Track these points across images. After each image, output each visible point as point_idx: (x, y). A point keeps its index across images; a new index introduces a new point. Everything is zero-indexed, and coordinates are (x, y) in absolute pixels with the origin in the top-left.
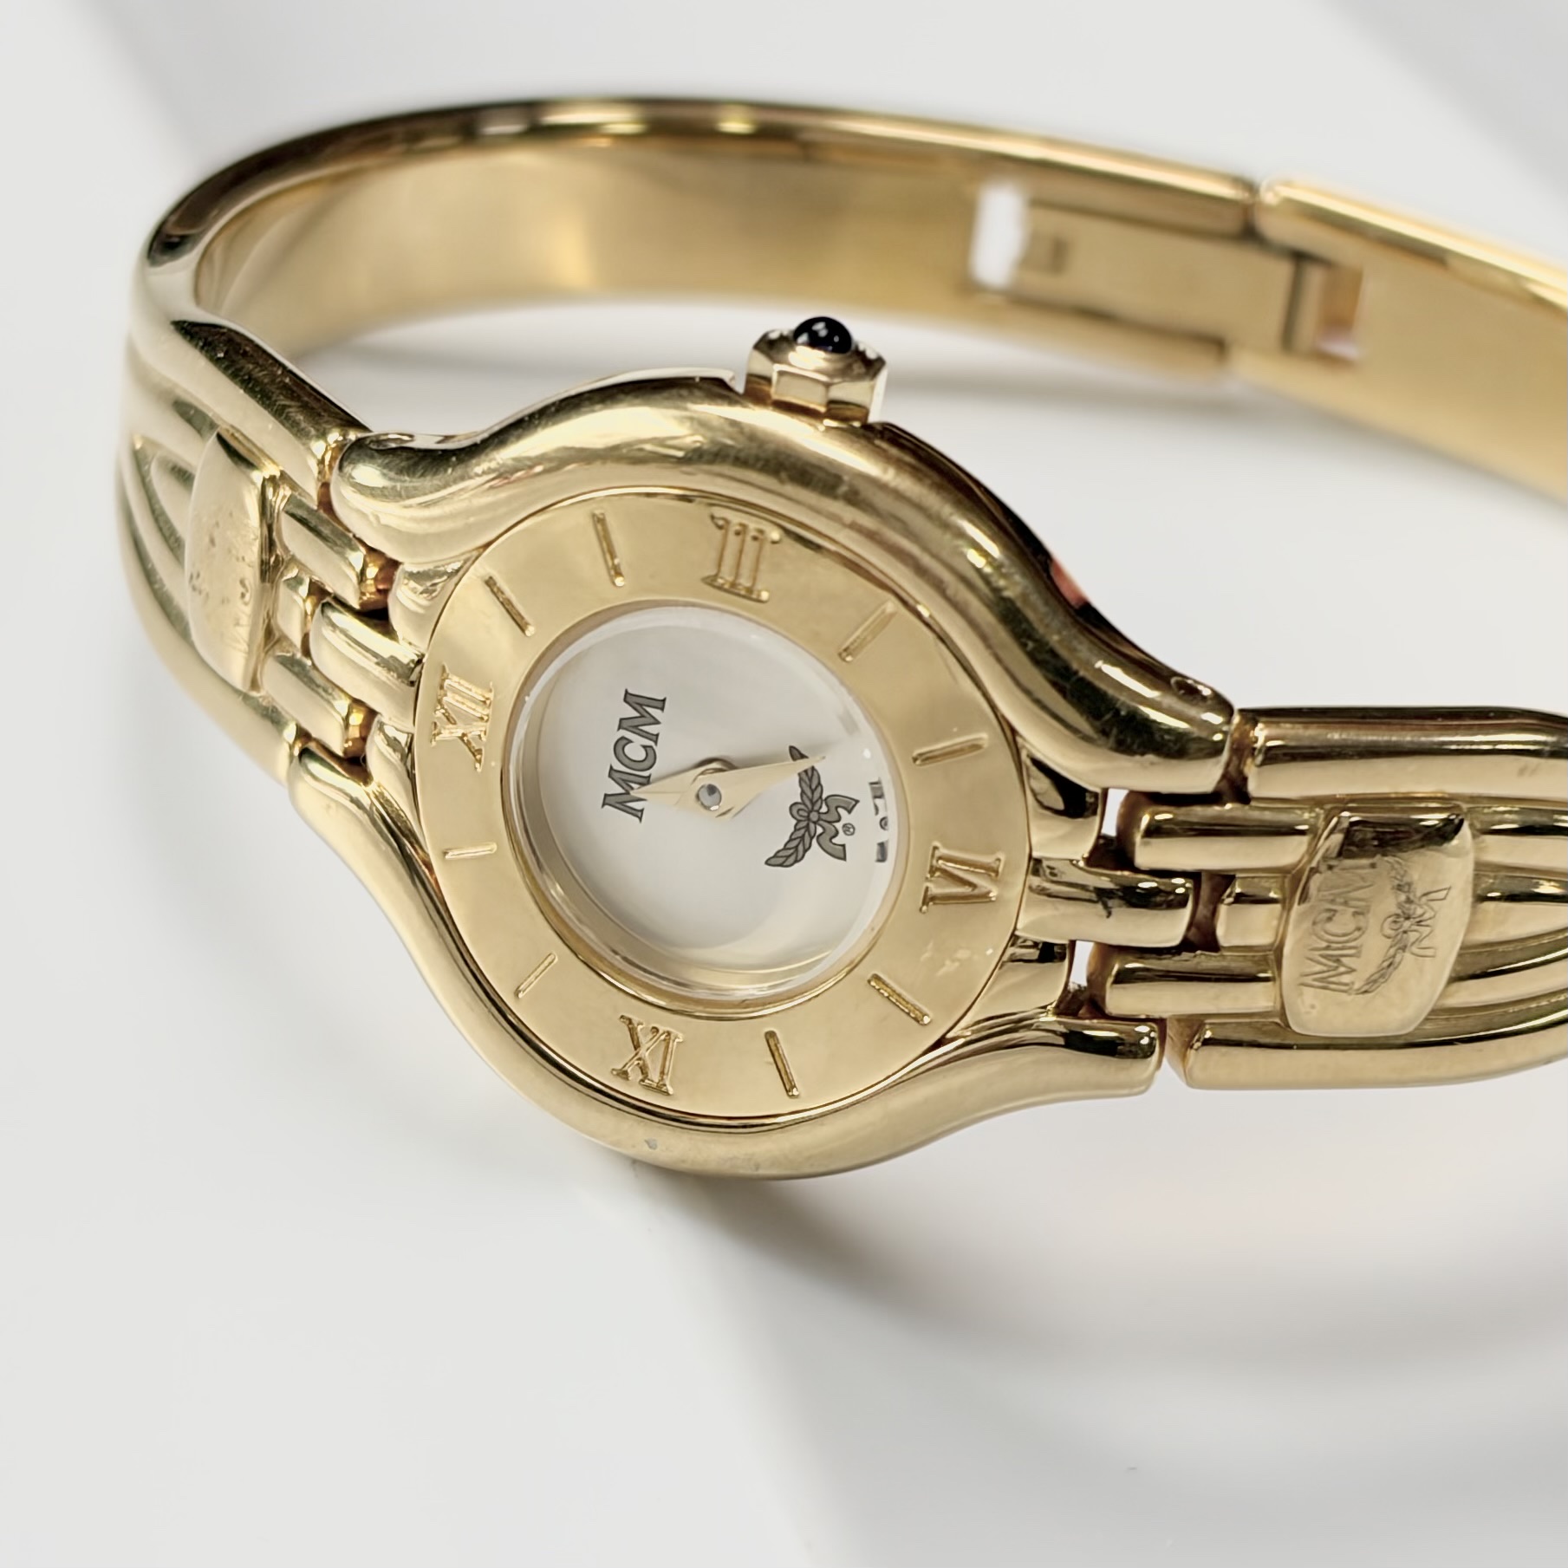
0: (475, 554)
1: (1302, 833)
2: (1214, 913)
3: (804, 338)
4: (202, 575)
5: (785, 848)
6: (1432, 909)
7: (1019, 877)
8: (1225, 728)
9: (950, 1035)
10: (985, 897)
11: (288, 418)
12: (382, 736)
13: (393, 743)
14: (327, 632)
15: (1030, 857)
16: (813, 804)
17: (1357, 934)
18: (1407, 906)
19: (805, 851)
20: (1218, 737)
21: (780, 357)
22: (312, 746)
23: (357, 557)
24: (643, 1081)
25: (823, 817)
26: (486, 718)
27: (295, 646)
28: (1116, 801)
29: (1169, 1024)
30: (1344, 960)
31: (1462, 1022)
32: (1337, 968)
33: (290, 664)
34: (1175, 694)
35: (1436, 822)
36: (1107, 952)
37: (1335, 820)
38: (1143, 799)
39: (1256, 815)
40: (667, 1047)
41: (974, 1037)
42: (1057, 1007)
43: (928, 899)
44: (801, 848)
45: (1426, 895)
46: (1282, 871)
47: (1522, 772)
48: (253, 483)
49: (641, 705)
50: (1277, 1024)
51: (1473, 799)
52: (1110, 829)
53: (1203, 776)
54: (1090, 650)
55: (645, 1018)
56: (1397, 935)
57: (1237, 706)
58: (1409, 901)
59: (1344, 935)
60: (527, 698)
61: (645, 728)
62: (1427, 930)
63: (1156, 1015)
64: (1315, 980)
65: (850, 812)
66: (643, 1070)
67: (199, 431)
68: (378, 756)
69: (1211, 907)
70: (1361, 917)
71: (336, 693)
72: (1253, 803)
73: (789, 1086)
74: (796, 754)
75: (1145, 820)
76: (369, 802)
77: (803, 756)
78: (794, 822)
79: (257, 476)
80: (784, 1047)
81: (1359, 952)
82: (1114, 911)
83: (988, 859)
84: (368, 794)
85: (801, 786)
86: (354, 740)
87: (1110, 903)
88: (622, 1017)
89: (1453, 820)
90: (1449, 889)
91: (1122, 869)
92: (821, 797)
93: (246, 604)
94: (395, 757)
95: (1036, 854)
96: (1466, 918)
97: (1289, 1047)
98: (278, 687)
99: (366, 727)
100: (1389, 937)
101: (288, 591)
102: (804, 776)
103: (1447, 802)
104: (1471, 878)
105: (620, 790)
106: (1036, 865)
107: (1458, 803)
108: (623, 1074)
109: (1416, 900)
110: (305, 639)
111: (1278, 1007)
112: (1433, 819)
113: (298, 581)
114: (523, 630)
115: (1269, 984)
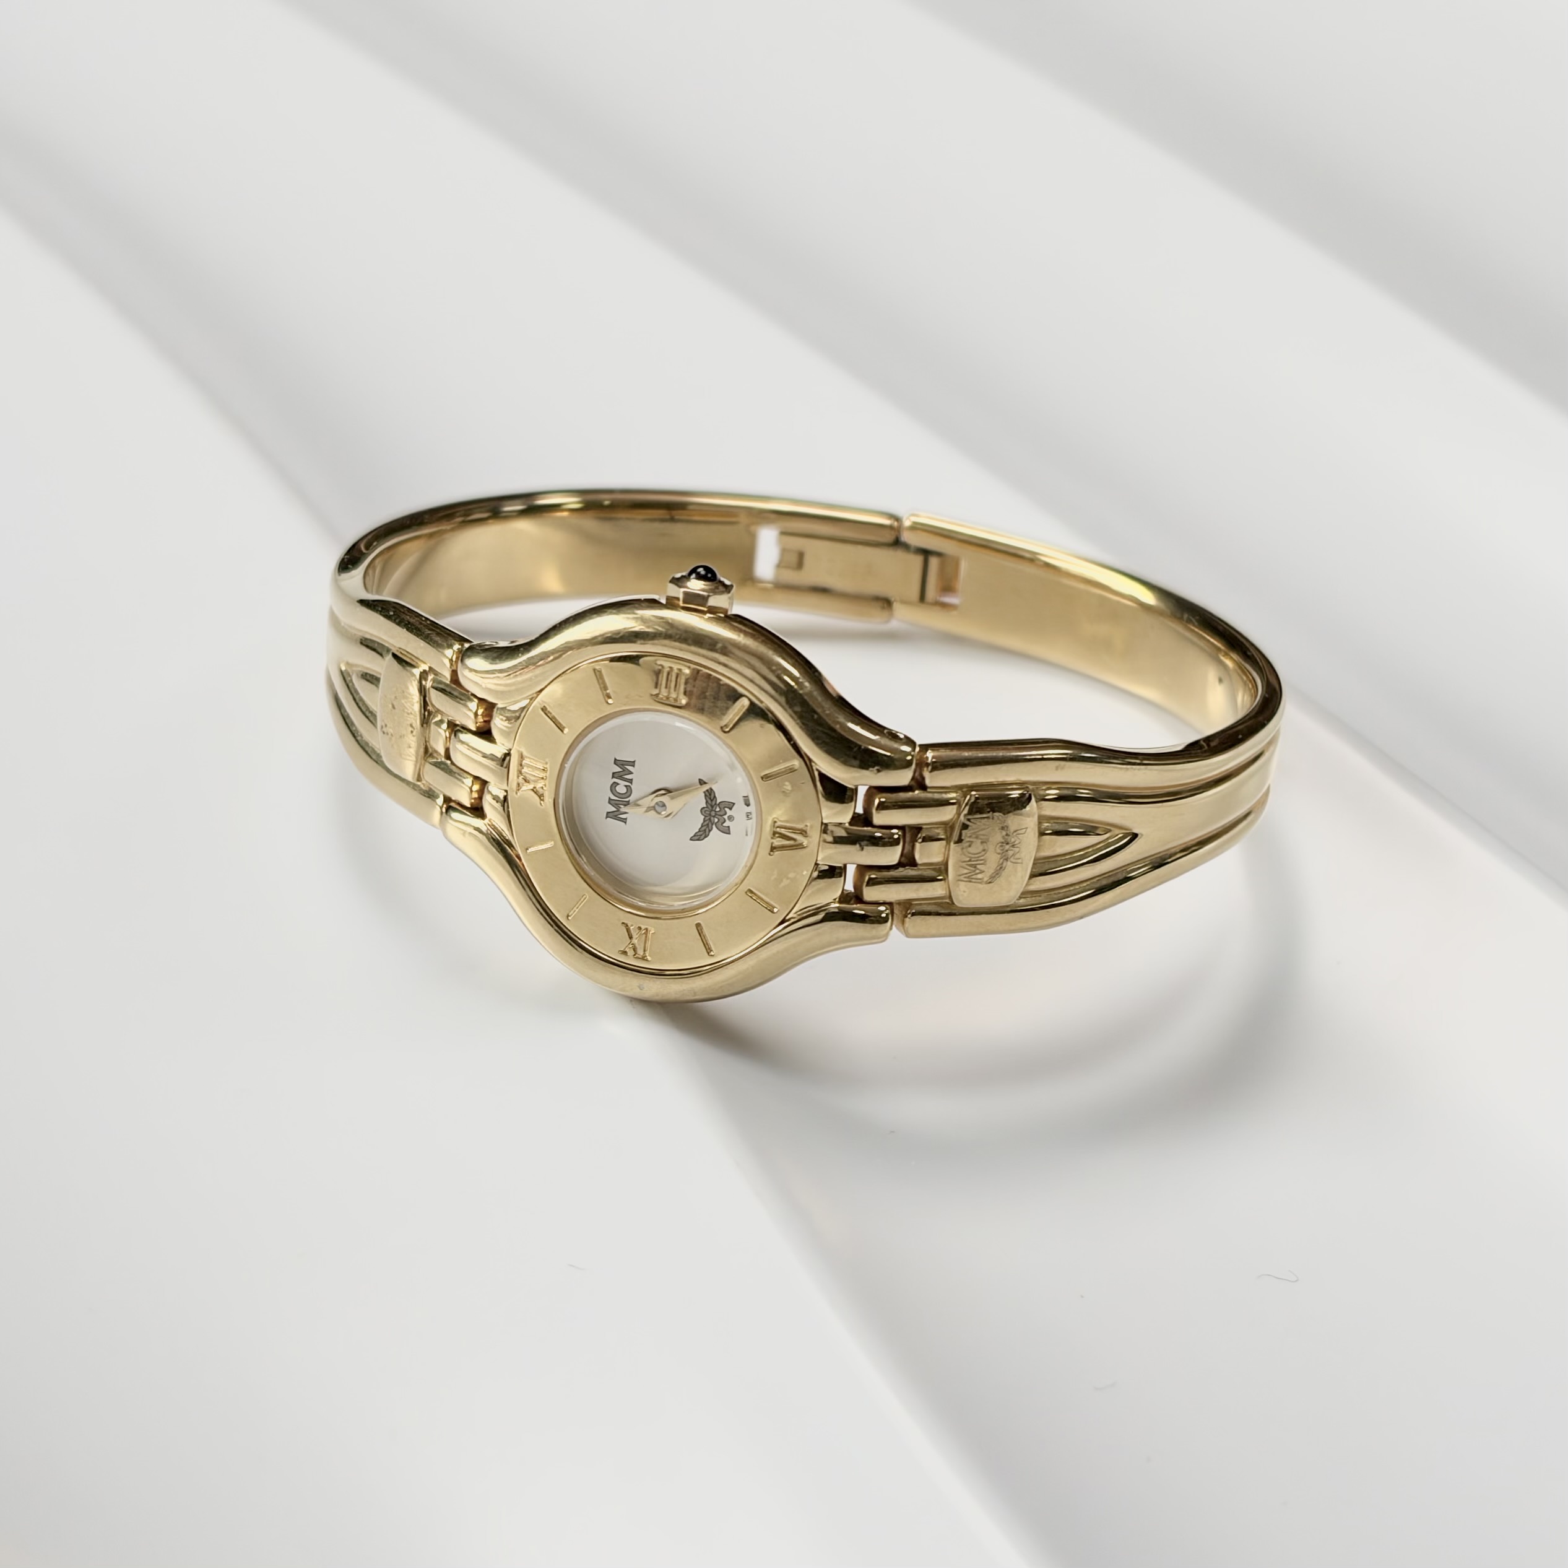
0: (535, 695)
1: (953, 804)
2: (913, 847)
3: (694, 576)
4: (388, 725)
5: (699, 831)
6: (1019, 839)
7: (815, 834)
8: (912, 753)
9: (787, 918)
10: (800, 846)
11: (431, 640)
12: (490, 795)
13: (496, 798)
14: (459, 746)
15: (822, 823)
16: (712, 807)
17: (983, 853)
18: (1006, 837)
19: (710, 831)
20: (909, 758)
21: (683, 585)
22: (452, 804)
23: (473, 705)
24: (635, 955)
25: (718, 813)
26: (545, 778)
27: (440, 754)
28: (862, 791)
29: (895, 905)
30: (978, 866)
31: (1038, 898)
32: (974, 871)
33: (438, 765)
34: (887, 737)
35: (1017, 795)
36: (862, 869)
37: (968, 797)
38: (874, 791)
39: (929, 795)
40: (646, 937)
41: (799, 917)
42: (840, 899)
43: (773, 849)
44: (707, 830)
45: (1015, 831)
46: (944, 824)
47: (1057, 768)
48: (414, 675)
49: (622, 765)
50: (948, 903)
51: (1034, 783)
52: (860, 810)
53: (903, 777)
54: (845, 718)
55: (634, 923)
56: (1003, 853)
57: (918, 742)
58: (1007, 835)
59: (977, 854)
60: (566, 765)
61: (626, 777)
62: (1017, 850)
63: (888, 900)
64: (965, 877)
65: (731, 809)
66: (635, 949)
67: (381, 655)
68: (488, 805)
69: (911, 844)
70: (985, 844)
71: (466, 775)
72: (929, 790)
73: (709, 950)
74: (702, 782)
75: (877, 801)
76: (486, 829)
77: (705, 783)
78: (703, 817)
79: (417, 672)
80: (705, 931)
81: (985, 862)
82: (865, 847)
83: (800, 826)
84: (485, 825)
85: (706, 799)
86: (475, 799)
87: (862, 843)
88: (623, 923)
89: (1025, 794)
90: (1027, 828)
91: (867, 826)
92: (716, 804)
93: (414, 736)
94: (498, 806)
95: (825, 821)
96: (1036, 844)
97: (954, 914)
98: (434, 778)
99: (481, 793)
100: (999, 854)
101: (436, 727)
102: (707, 793)
103: (1022, 785)
104: (1037, 823)
105: (615, 809)
106: (825, 828)
107: (1028, 786)
108: (625, 953)
109: (1011, 834)
110: (447, 751)
111: (948, 894)
112: (1015, 794)
113: (441, 721)
114: (562, 731)
115: (942, 882)
